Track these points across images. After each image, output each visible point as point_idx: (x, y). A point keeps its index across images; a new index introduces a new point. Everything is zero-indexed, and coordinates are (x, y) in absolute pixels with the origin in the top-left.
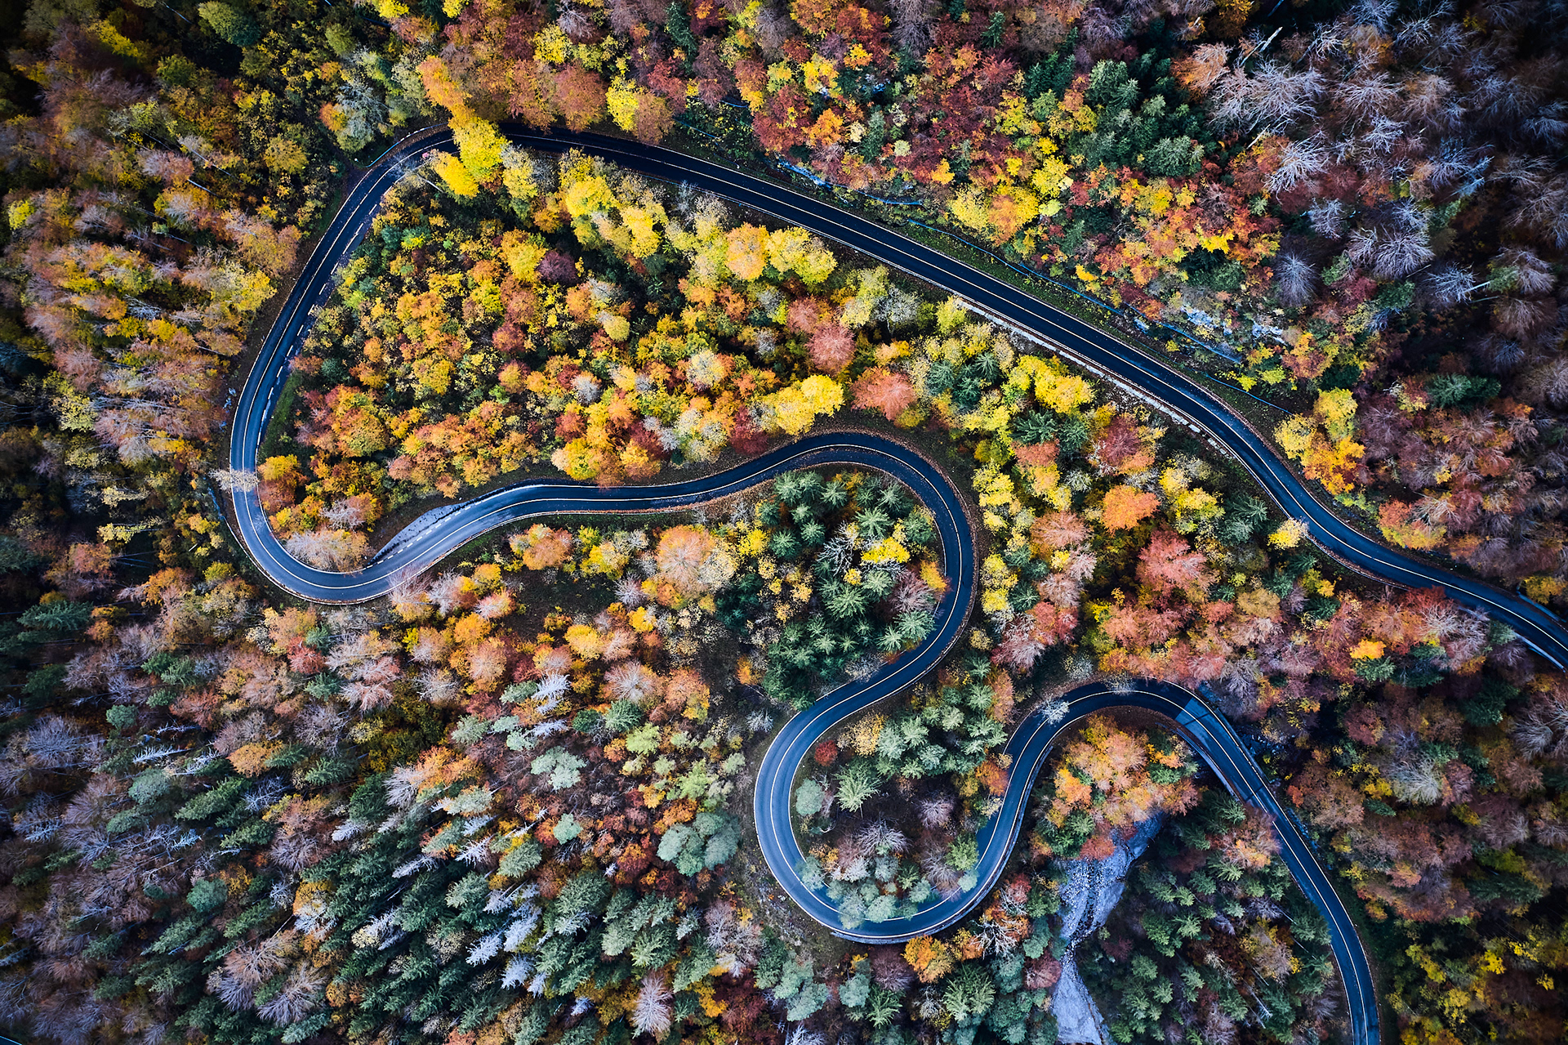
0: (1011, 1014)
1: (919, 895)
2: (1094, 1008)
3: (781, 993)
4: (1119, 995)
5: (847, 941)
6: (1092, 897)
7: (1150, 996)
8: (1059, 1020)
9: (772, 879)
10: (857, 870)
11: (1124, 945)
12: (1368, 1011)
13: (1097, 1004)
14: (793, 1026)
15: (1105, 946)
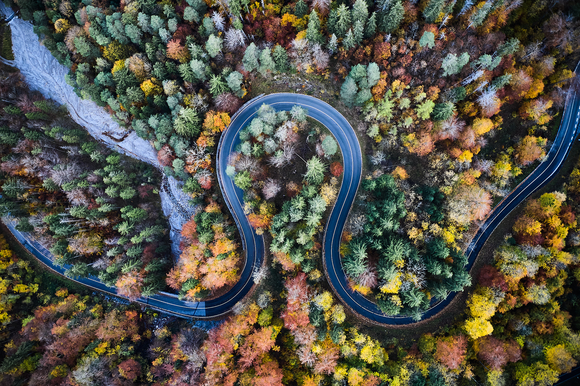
0: (163, 128)
1: (245, 147)
2: (133, 156)
3: (267, 51)
4: (128, 172)
5: (255, 96)
6: (173, 199)
7: (115, 185)
8: (142, 140)
9: (309, 94)
10: (282, 133)
11: (143, 194)
12: (32, 248)
13: (134, 159)
14: (248, 42)
15: (151, 187)
